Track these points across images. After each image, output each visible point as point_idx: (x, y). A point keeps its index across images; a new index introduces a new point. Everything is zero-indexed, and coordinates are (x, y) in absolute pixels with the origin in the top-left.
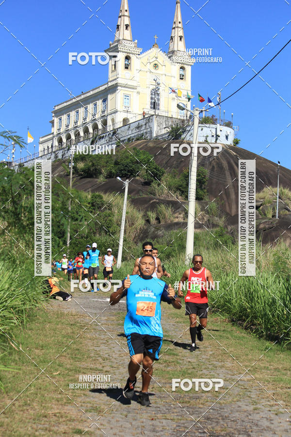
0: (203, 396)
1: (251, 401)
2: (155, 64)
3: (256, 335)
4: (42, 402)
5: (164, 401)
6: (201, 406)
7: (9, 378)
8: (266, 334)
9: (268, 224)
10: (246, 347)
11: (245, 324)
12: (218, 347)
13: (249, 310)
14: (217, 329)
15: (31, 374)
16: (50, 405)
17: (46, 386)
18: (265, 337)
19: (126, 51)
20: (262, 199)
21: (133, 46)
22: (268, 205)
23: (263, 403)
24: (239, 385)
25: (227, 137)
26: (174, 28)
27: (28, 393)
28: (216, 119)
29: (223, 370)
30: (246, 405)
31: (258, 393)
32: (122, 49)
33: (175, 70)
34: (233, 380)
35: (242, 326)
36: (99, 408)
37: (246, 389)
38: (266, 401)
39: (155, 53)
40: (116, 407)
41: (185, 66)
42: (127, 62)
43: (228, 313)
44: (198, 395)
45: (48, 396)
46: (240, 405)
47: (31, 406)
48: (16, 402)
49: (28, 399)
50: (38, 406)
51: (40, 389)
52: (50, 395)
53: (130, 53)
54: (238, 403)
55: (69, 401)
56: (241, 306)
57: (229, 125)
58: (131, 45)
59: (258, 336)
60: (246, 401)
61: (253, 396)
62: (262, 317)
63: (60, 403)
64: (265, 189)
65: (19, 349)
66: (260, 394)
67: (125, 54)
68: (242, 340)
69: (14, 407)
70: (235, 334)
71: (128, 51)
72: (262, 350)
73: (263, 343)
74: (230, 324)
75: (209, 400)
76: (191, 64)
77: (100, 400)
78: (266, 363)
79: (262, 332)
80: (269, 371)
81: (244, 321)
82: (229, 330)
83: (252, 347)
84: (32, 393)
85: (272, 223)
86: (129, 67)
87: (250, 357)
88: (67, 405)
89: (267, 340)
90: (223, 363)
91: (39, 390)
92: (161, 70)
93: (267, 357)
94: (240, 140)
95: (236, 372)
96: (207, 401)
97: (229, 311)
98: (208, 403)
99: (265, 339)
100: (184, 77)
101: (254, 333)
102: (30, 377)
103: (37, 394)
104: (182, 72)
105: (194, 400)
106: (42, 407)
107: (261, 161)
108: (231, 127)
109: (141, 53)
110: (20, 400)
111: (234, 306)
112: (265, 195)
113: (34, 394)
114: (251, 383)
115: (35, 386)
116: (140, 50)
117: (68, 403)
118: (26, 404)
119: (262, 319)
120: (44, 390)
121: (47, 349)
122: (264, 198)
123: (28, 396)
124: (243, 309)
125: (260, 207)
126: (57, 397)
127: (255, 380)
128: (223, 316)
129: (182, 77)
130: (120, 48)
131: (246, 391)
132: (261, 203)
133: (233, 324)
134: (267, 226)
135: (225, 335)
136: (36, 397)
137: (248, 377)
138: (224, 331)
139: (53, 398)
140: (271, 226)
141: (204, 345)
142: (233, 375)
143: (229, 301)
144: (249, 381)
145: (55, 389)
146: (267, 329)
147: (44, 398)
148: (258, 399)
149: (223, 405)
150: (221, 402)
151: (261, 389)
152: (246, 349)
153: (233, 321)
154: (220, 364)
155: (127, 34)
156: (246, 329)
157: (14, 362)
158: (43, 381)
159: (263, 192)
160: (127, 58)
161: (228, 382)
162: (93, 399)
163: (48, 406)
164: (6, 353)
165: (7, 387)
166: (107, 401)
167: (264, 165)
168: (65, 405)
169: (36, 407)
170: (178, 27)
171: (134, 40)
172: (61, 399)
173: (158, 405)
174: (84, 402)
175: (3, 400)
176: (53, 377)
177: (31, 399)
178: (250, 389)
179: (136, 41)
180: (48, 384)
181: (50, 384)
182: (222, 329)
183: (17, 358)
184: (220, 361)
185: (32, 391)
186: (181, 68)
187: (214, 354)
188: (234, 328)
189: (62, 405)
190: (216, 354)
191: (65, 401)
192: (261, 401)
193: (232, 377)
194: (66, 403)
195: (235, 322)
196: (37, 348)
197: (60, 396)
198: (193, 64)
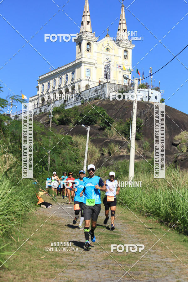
0: (142, 273)
1: (175, 276)
2: (108, 48)
3: (177, 231)
4: (34, 277)
5: (116, 276)
6: (142, 279)
7: (11, 261)
8: (184, 231)
9: (184, 157)
10: (171, 240)
11: (169, 224)
12: (151, 240)
13: (172, 215)
14: (150, 227)
15: (26, 257)
16: (39, 279)
17: (37, 266)
18: (183, 232)
19: (88, 39)
20: (180, 139)
21: (93, 36)
22: (183, 143)
23: (183, 277)
24: (166, 265)
25: (156, 98)
26: (120, 24)
27: (24, 271)
28: (149, 85)
29: (156, 255)
30: (172, 279)
31: (179, 270)
32: (85, 38)
33: (121, 52)
34: (162, 262)
35: (168, 226)
36: (73, 280)
37: (171, 268)
38: (185, 276)
39: (107, 41)
40: (84, 280)
41: (128, 50)
42: (88, 47)
43: (157, 217)
44: (139, 272)
45: (38, 273)
46: (168, 279)
47: (27, 279)
48: (16, 276)
49: (24, 274)
50: (31, 279)
51: (32, 267)
52: (39, 272)
53: (90, 41)
54: (166, 277)
55: (52, 276)
56: (167, 212)
57: (157, 89)
58: (91, 35)
59: (178, 232)
60: (172, 276)
61: (176, 273)
62: (181, 219)
63: (46, 277)
64: (182, 133)
65: (17, 240)
66: (181, 271)
67: (87, 42)
68: (168, 235)
69: (15, 280)
70: (163, 231)
71: (89, 39)
72: (181, 242)
73: (182, 237)
74: (159, 224)
75: (146, 275)
76: (132, 48)
77: (73, 275)
78: (185, 250)
79: (181, 229)
80: (186, 256)
81: (169, 222)
82: (159, 228)
83: (175, 239)
84: (27, 271)
85: (186, 156)
86: (90, 50)
87: (173, 246)
88: (51, 279)
89: (184, 235)
90: (155, 250)
91: (32, 269)
92: (111, 52)
93: (185, 246)
94: (165, 100)
95: (164, 257)
96: (145, 276)
97: (158, 215)
98: (146, 278)
99: (183, 234)
100: (127, 57)
101: (176, 230)
102: (25, 260)
103: (30, 271)
104: (125, 54)
105: (137, 275)
106: (34, 280)
107: (179, 114)
108: (159, 91)
109: (98, 41)
110: (19, 275)
111: (162, 212)
112: (182, 137)
113: (28, 271)
114: (175, 264)
115: (29, 266)
116: (97, 39)
117: (51, 277)
118: (23, 278)
119: (181, 221)
120: (36, 269)
121: (36, 241)
122: (181, 139)
123: (24, 273)
124: (168, 214)
125: (178, 145)
126: (44, 273)
127: (177, 262)
128: (155, 218)
129: (125, 57)
130: (84, 37)
131: (171, 269)
132: (179, 142)
133: (161, 224)
134: (183, 158)
135: (156, 231)
136: (30, 273)
137: (173, 260)
138: (155, 228)
139: (41, 274)
140: (186, 158)
141: (142, 238)
142: (163, 259)
143: (159, 208)
144: (173, 262)
145: (43, 268)
146: (185, 228)
147: (35, 274)
148: (179, 275)
149: (156, 279)
150: (155, 276)
151: (182, 268)
152: (170, 241)
153: (161, 222)
154: (153, 251)
155: (88, 28)
156: (170, 227)
157: (14, 249)
158: (34, 262)
159: (181, 135)
160: (89, 44)
161: (159, 263)
162: (69, 275)
163: (38, 279)
164: (8, 243)
165: (10, 266)
166: (78, 276)
167: (181, 116)
168: (49, 279)
169: (30, 280)
170: (122, 23)
171: (93, 32)
172: (47, 275)
173: (112, 279)
174: (62, 277)
175: (8, 275)
176: (41, 260)
177: (26, 275)
178: (174, 268)
179: (95, 33)
180: (37, 265)
181: (39, 265)
182: (154, 227)
183: (16, 247)
184: (153, 249)
185: (27, 269)
186: (125, 51)
187: (149, 244)
188: (162, 227)
189: (47, 278)
190: (150, 244)
191: (49, 276)
192: (182, 276)
193: (162, 260)
194: (50, 277)
195: (163, 222)
196: (29, 240)
197: (46, 273)
198: (133, 48)
